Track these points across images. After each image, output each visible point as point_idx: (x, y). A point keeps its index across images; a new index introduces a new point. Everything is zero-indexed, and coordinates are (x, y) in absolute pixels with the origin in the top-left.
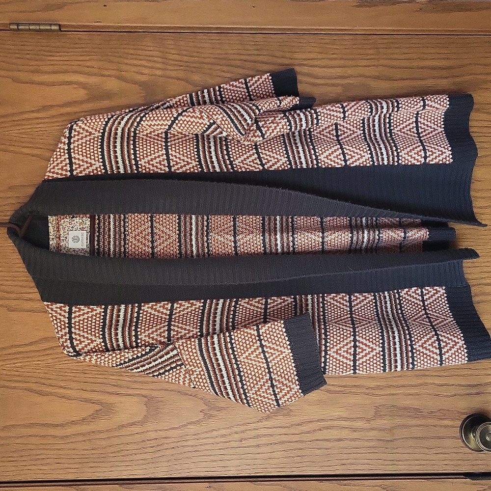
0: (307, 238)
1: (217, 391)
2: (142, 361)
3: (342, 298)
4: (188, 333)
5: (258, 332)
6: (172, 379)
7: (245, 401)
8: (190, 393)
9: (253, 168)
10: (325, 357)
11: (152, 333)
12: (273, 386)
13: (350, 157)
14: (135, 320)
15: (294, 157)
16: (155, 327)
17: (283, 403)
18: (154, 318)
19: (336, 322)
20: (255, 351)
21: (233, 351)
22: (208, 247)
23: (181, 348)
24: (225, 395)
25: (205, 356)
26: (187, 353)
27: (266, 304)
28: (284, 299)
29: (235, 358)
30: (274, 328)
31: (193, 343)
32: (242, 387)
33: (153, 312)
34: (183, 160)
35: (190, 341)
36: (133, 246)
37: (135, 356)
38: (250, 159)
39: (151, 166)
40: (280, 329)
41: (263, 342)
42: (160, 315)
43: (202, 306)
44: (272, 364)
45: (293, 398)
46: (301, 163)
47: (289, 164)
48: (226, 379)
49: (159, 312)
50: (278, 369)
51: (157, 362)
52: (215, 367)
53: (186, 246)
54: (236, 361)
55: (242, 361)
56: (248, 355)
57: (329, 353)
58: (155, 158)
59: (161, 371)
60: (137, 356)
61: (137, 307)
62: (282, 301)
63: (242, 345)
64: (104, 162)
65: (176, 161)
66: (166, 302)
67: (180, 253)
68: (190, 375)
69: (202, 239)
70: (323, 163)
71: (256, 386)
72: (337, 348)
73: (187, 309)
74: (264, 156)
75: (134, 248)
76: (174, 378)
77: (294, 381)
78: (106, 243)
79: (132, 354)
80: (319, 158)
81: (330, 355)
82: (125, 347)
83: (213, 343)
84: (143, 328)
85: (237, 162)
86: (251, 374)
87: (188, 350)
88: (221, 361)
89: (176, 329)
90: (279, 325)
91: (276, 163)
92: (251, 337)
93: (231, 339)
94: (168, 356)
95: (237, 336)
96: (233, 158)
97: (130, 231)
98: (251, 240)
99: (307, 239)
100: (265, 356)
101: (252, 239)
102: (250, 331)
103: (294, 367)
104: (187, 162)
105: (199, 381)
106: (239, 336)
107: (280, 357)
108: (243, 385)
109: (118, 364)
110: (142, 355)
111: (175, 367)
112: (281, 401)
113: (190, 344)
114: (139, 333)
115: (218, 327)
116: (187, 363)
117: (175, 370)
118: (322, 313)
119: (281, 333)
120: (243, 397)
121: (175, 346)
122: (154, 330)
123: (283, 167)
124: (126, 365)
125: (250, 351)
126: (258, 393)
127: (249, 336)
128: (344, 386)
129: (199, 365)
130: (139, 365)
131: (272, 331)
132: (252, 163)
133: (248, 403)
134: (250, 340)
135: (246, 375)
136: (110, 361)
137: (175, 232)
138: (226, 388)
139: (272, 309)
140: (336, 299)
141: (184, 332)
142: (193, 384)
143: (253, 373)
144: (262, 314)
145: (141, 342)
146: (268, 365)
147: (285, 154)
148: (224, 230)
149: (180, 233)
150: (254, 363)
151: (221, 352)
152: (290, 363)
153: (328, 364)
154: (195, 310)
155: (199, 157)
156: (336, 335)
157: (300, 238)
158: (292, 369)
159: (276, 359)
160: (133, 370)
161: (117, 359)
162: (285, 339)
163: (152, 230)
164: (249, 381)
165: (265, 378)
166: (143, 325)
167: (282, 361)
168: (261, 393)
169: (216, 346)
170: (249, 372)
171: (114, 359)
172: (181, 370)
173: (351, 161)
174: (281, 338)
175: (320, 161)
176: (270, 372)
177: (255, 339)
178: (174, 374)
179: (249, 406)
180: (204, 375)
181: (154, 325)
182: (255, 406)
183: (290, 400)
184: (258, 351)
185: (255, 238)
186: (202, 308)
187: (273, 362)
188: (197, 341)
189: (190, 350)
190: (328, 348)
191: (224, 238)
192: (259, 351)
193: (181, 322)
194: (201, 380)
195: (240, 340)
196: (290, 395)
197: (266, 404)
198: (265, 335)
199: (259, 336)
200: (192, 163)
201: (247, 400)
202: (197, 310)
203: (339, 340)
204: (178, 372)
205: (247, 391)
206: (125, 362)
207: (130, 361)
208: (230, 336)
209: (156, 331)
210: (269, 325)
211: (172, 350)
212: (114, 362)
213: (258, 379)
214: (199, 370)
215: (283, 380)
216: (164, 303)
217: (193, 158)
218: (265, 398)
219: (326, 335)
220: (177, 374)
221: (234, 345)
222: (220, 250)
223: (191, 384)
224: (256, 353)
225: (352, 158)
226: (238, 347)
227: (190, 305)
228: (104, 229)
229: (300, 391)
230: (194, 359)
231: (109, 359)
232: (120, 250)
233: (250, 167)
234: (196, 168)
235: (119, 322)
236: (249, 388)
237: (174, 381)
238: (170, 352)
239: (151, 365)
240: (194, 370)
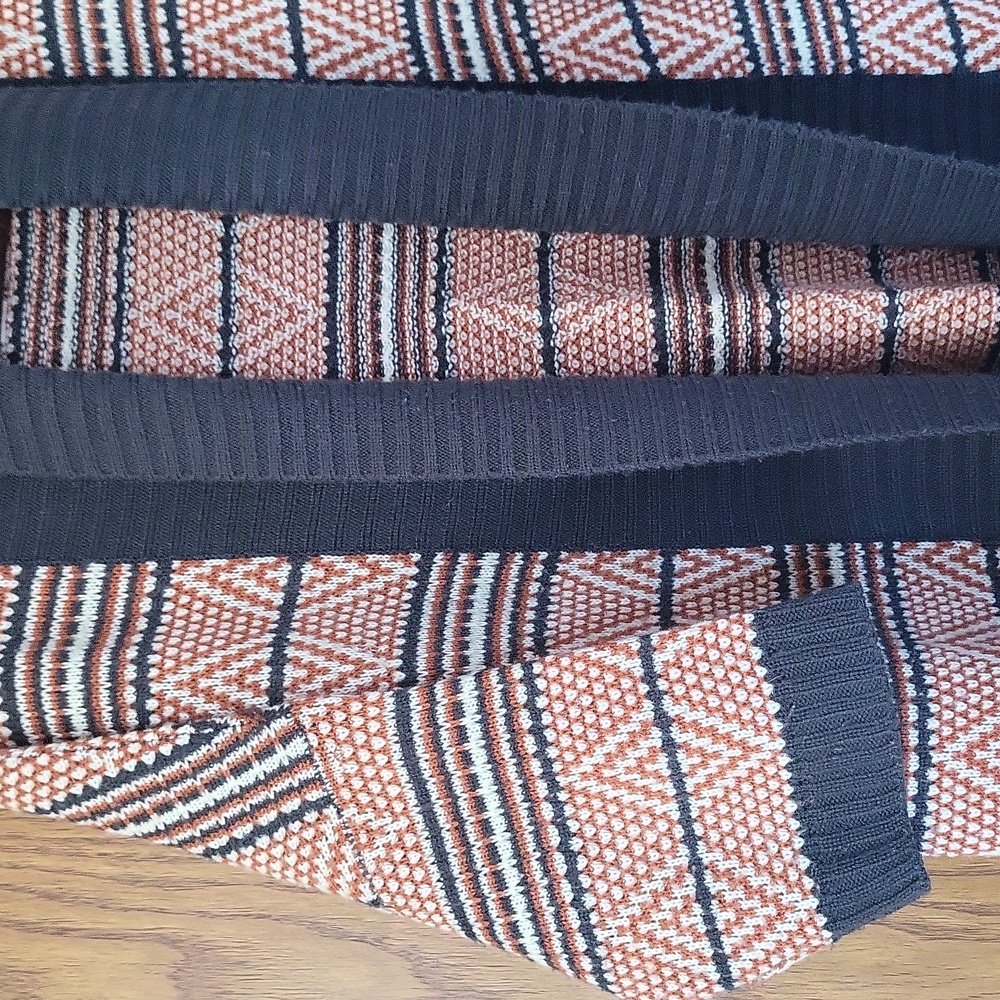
0: (827, 312)
1: (472, 919)
2: (157, 788)
3: (962, 558)
4: (356, 674)
5: (647, 663)
6: (286, 867)
7: (586, 964)
8: (359, 930)
9: (615, 71)
10: (920, 775)
11: (209, 672)
12: (704, 896)
13: (977, 34)
14: (142, 624)
15: (768, 33)
16: (219, 648)
17: (744, 971)
18: (218, 616)
19: (951, 641)
20: (633, 743)
21: (542, 742)
22: (440, 353)
23: (325, 728)
24: (501, 937)
25: (423, 765)
26: (348, 751)
27: (668, 572)
28: (735, 558)
29: (549, 776)
30: (716, 645)
31: (373, 711)
32: (577, 903)
33: (217, 595)
34: (353, 35)
35: (363, 700)
36: (151, 346)
37: (130, 766)
38: (605, 35)
39: (229, 55)
40: (740, 648)
41: (667, 701)
42: (244, 606)
43: (412, 578)
44: (700, 803)
45: (789, 952)
46: (794, 55)
47: (748, 59)
48: (507, 864)
49: (240, 594)
50: (726, 826)
51: (221, 793)
52: (465, 814)
53: (355, 349)
54: (554, 786)
55: (578, 786)
56: (601, 760)
57: (936, 758)
58: (246, 24)
59: (239, 833)
60: (140, 764)
61: (152, 573)
62: (730, 563)
63: (581, 719)
64: (50, 34)
65: (325, 38)
66: (271, 560)
67: (333, 372)
68: (358, 849)
69: (420, 322)
70: (875, 56)
71: (634, 898)
72: (968, 738)
73: (356, 584)
74: (657, 25)
75: (154, 354)
76: (292, 859)
77: (793, 876)
78: (47, 335)
79: (117, 754)
80: (861, 36)
81: (940, 766)
82: (95, 729)
83: (457, 710)
84: (171, 652)
85: (553, 45)
86: (612, 845)
87: (350, 740)
88: (487, 789)
89: (306, 657)
90: (736, 630)
91: (699, 53)
92: (616, 684)
93: (534, 692)
94: (271, 764)
95: (558, 679)
96: (539, 28)
97: (141, 289)
98: (610, 325)
99: (830, 319)
100: (674, 766)
101: (614, 318)
102: (614, 659)
103: (795, 815)
104: (368, 40)
105: (395, 876)
106: (568, 678)
107: (736, 773)
108: (579, 891)
109: (61, 797)
110: (162, 761)
111: (298, 815)
112: (740, 964)
113: (363, 713)
114: (153, 673)
115: (476, 653)
116: (346, 794)
117: (295, 826)
118: (888, 611)
119: (745, 666)
120: (581, 944)
121: (297, 722)
122: (217, 660)
123: (726, 66)
124: (92, 803)
125: (612, 743)
126: (643, 928)
127: (610, 678)
128: (980, 911)
129: (398, 807)
130: (146, 806)
131: (705, 658)
132: (610, 52)
133: (598, 972)
134: (615, 694)
135: (593, 850)
136: (28, 786)
137: (315, 298)
138: (506, 905)
139: (691, 593)
140: (936, 559)
141: (336, 669)
142: (372, 887)
143: (622, 843)
144: (654, 609)
145: (159, 710)
146: (684, 808)
147: (736, 20)
148: (502, 289)
149: (334, 300)
150: (627, 799)
151: (490, 746)
152: (776, 800)
153: (932, 806)
154: (385, 592)
155: (412, 25)
156: (963, 685)
157: (800, 311)
158: (785, 826)
159: (718, 782)
160: (122, 825)
161: (55, 776)
162: (758, 691)
163: (227, 288)
164: (603, 876)
165: (670, 861)
166: (173, 641)
167: (746, 788)
168: (656, 925)
169: (471, 721)
170: (605, 837)
171: (44, 777)
172: (323, 827)
173: (980, 51)
174: (741, 685)
175: (863, 50)
176: (691, 840)
177: (634, 690)
178: (293, 843)
179: (603, 983)
180: (417, 847)
181: (218, 643)
182: (626, 983)
183: (775, 960)
184: (644, 744)
185: (623, 317)
186: (412, 584)
187: (705, 792)
188: (390, 701)
189: (360, 738)
190: (933, 741)
191: (504, 318)
192: (649, 743)
193: (327, 632)
194: (403, 871)
195: (571, 695)
196: (776, 937)
197: (674, 976)
198: (674, 674)
199: (650, 677)
200: (384, 45)
201: (596, 959)
202: (395, 591)
203: (978, 707)
204: (309, 834)
205: (594, 918)
206: (90, 792)
207: (109, 784)
208: (529, 679)
209: (225, 664)
210: (694, 631)
211: (285, 739)
212: (44, 792)
213: (641, 868)
214: (396, 826)
215: (749, 870)
216: (263, 560)
217: (389, 27)
218: (669, 948)
219: (921, 687)
220: (303, 842)
221: (546, 719)
222: (488, 363)
223: (364, 887)
224: (637, 754)
225: (983, 39)
226: (562, 724)
227: (365, 572)
228: (41, 282)
229: (821, 920)
230: (377, 777)
231: (22, 779)
232: (98, 358)
233: (601, 66)
234: (398, 64)
235: (76, 632)
236: (606, 906)
237: (290, 873)
238: (279, 748)
239: (196, 805)
240: (374, 825)
